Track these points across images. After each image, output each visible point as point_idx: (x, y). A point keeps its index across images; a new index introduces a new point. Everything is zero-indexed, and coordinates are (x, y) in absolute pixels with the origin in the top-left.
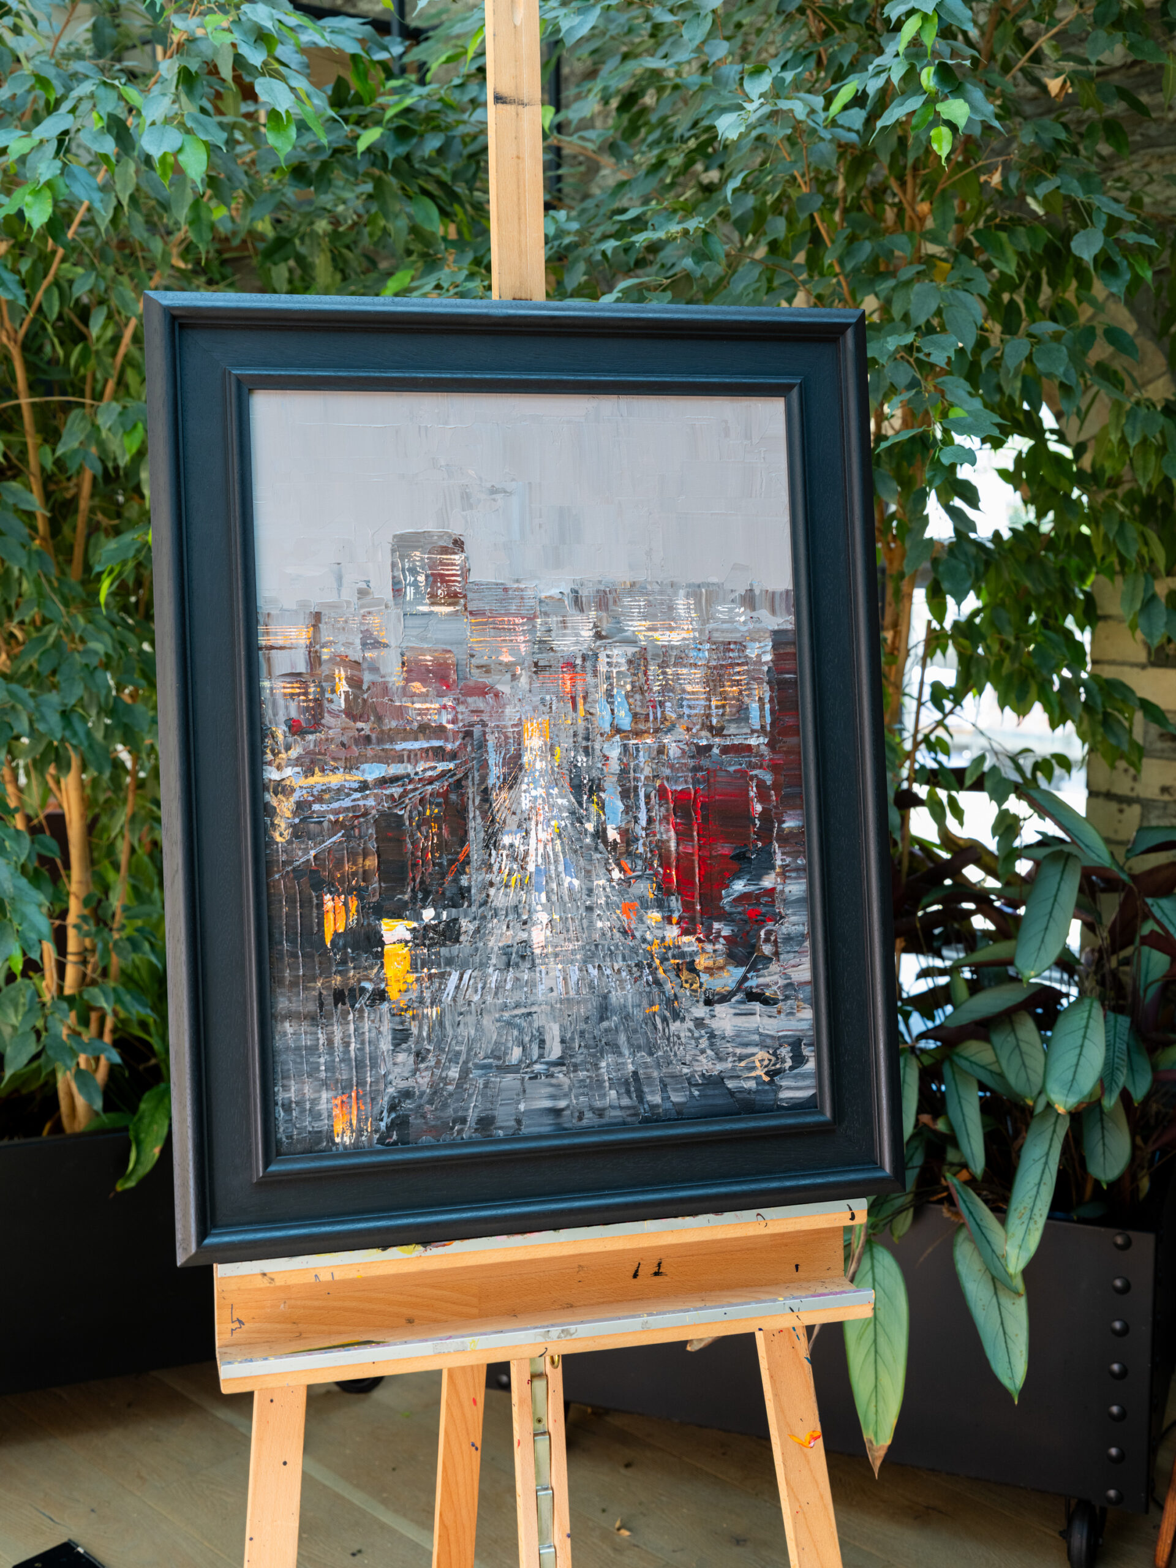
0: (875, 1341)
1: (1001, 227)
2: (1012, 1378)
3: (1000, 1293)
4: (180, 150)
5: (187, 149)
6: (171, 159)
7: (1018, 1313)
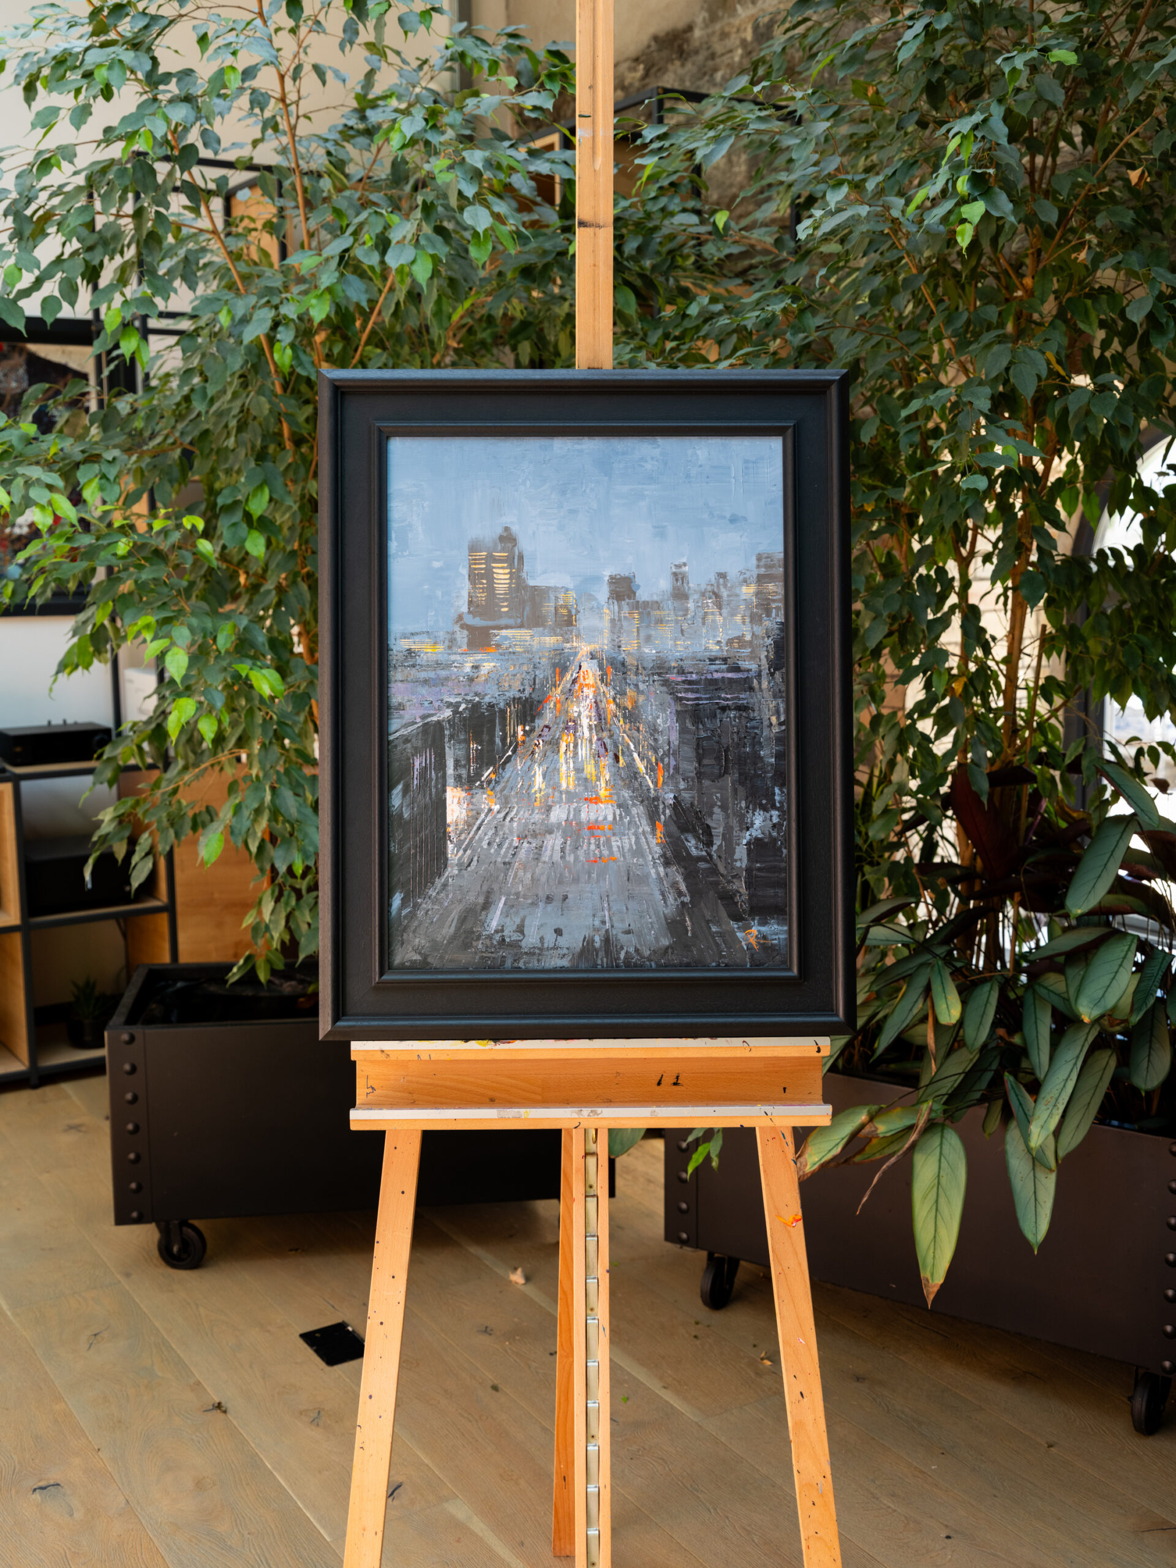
0: (937, 1201)
1: (1088, 296)
2: (1035, 1234)
3: (1038, 1169)
4: (413, 262)
5: (419, 261)
6: (407, 269)
7: (1048, 1184)
